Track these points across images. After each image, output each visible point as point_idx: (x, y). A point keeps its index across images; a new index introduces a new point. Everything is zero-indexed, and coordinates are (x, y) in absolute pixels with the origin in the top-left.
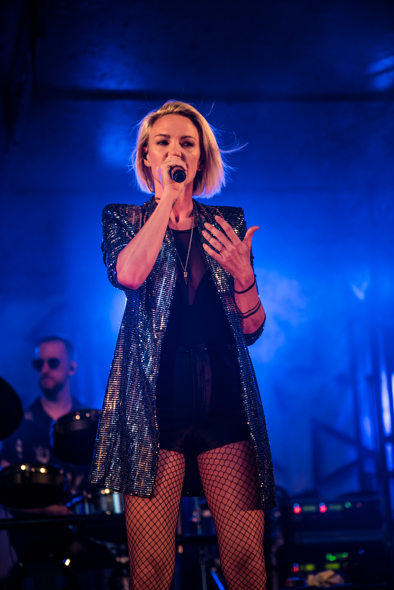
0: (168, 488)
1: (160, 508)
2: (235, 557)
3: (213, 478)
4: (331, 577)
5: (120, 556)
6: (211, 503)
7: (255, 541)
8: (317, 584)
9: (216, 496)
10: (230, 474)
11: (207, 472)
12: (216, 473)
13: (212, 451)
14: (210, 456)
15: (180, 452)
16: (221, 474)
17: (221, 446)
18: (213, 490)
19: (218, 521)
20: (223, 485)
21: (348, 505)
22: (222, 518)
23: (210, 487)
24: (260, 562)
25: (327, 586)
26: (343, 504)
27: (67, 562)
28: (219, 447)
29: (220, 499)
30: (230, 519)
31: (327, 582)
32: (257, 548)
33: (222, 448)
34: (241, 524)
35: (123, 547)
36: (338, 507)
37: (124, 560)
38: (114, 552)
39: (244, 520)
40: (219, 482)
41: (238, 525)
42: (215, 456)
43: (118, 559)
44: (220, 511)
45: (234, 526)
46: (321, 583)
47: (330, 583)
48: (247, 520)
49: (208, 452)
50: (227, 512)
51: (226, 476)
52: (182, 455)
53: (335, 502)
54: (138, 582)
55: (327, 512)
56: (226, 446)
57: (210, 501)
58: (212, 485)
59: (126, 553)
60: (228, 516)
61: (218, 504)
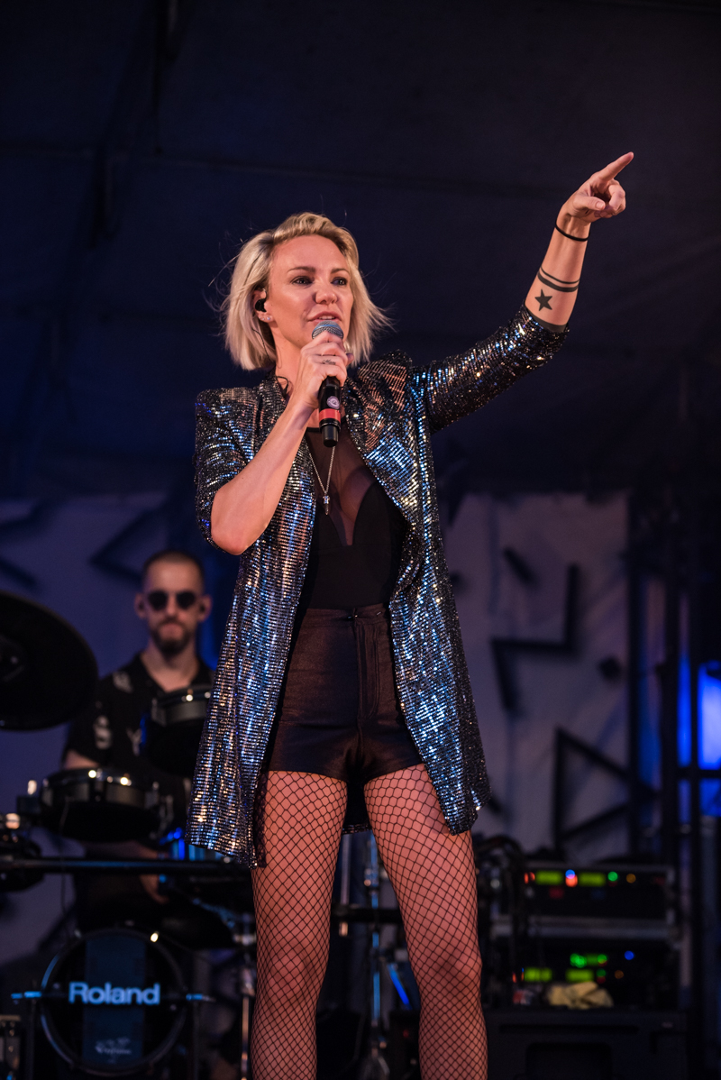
0: (323, 838)
1: (311, 870)
2: (434, 946)
3: (394, 819)
4: (591, 993)
5: (241, 932)
6: (390, 862)
7: (464, 920)
8: (567, 1002)
9: (398, 849)
10: (419, 812)
11: (382, 810)
12: (397, 811)
13: (390, 776)
14: (386, 783)
15: (340, 778)
16: (405, 812)
17: (404, 767)
18: (393, 840)
19: (403, 889)
20: (410, 829)
21: (613, 877)
22: (410, 884)
23: (388, 834)
24: (474, 956)
25: (584, 1007)
26: (606, 873)
27: (154, 938)
28: (402, 769)
29: (405, 853)
30: (424, 884)
31: (583, 1000)
32: (468, 932)
33: (406, 771)
34: (441, 893)
35: (247, 918)
36: (597, 880)
37: (247, 940)
38: (231, 925)
39: (445, 886)
40: (402, 826)
41: (436, 894)
42: (394, 783)
43: (237, 938)
44: (406, 873)
45: (431, 895)
46: (573, 1001)
47: (589, 1003)
48: (450, 886)
49: (383, 777)
50: (417, 874)
51: (413, 815)
52: (343, 783)
53: (591, 870)
54: (277, 983)
55: (578, 887)
56: (413, 768)
57: (388, 858)
58: (392, 832)
59: (253, 929)
60: (419, 880)
61: (402, 861)
